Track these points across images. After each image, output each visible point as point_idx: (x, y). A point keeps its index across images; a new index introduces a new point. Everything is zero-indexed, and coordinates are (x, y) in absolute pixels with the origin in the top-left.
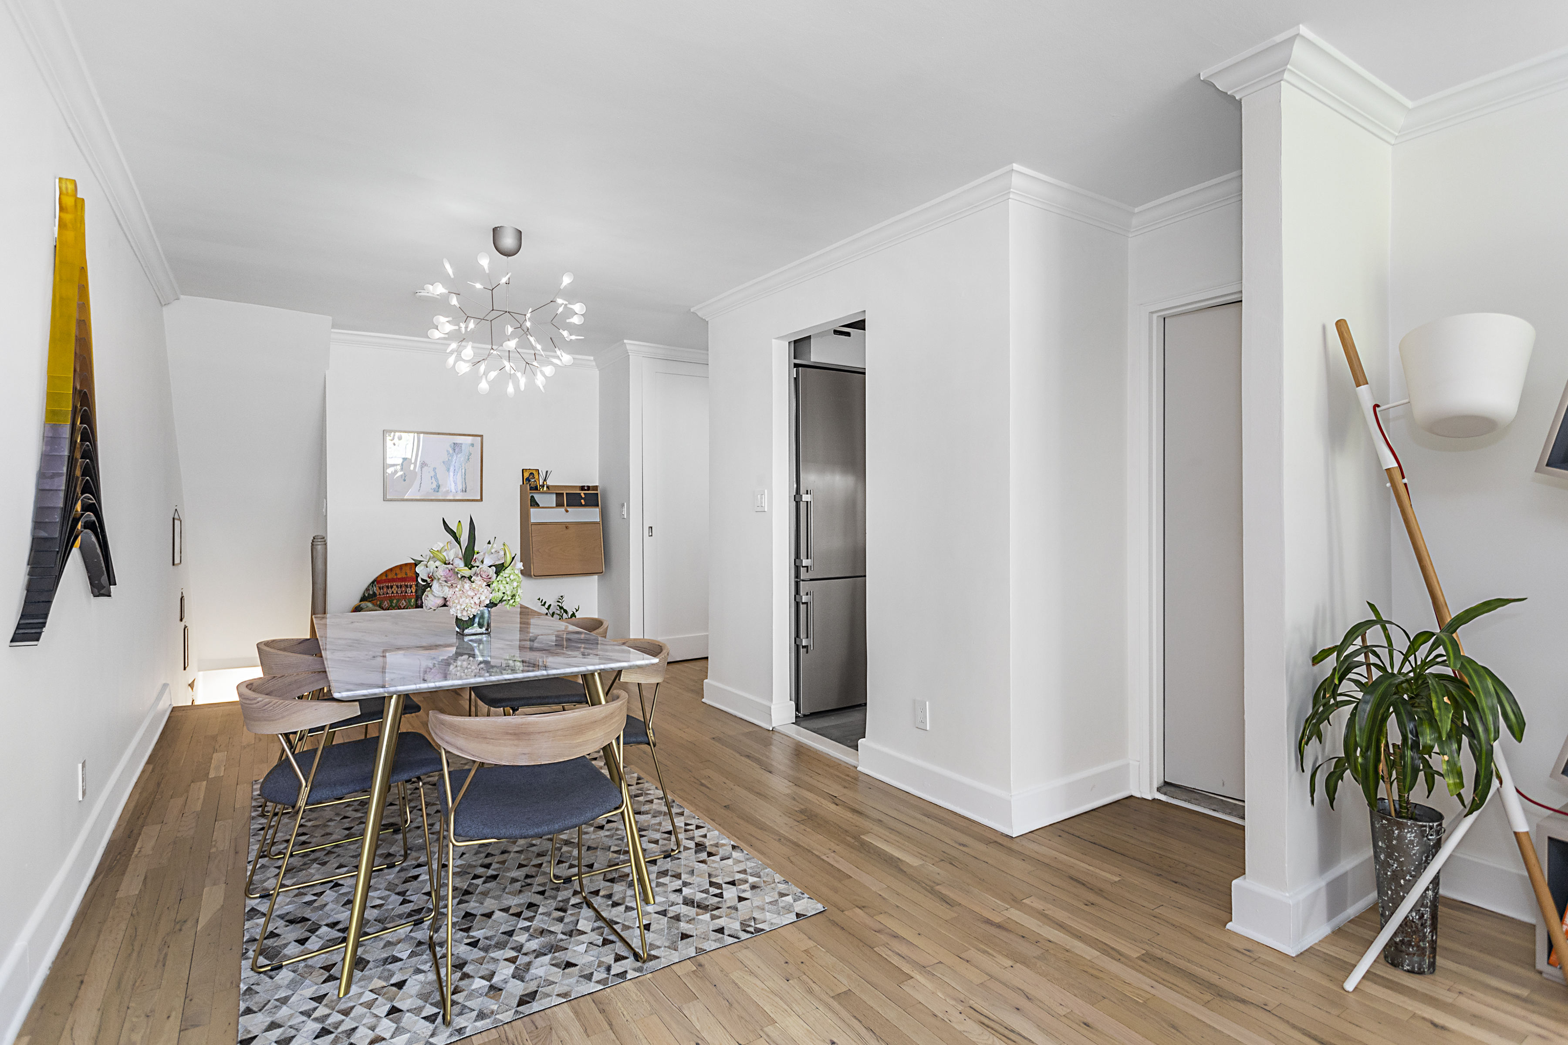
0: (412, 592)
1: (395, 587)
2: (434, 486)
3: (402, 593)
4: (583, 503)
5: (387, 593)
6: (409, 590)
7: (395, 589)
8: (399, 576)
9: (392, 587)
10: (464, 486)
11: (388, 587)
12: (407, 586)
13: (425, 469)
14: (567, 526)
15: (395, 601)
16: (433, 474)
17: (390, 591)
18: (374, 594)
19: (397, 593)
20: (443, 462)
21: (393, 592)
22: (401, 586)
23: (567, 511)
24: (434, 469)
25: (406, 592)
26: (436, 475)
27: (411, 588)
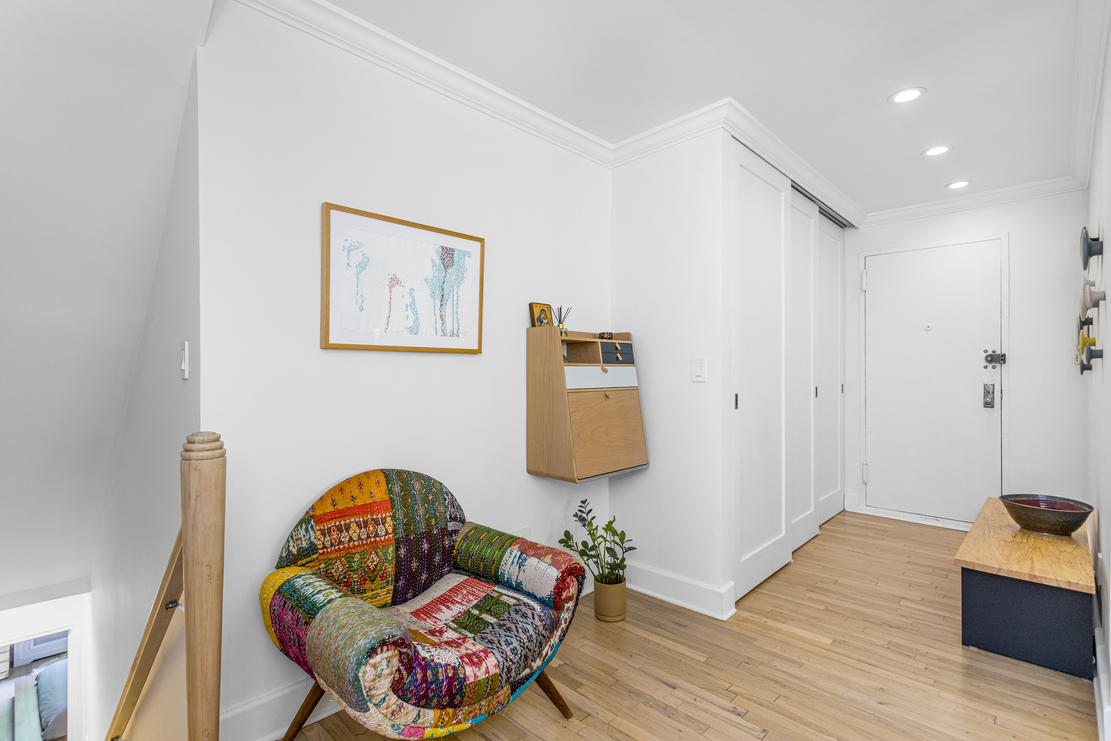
0: (387, 533)
1: (353, 526)
2: (410, 323)
3: (368, 537)
4: (621, 359)
5: (340, 542)
6: (381, 530)
7: (354, 532)
8: (359, 502)
9: (348, 527)
10: (456, 326)
11: (340, 529)
12: (376, 522)
13: (397, 289)
14: (606, 394)
15: (357, 558)
16: (408, 300)
17: (345, 537)
18: (312, 549)
19: (359, 538)
20: (426, 280)
21: (351, 539)
22: (366, 524)
23: (605, 371)
24: (412, 291)
25: (377, 535)
26: (413, 303)
27: (384, 524)
